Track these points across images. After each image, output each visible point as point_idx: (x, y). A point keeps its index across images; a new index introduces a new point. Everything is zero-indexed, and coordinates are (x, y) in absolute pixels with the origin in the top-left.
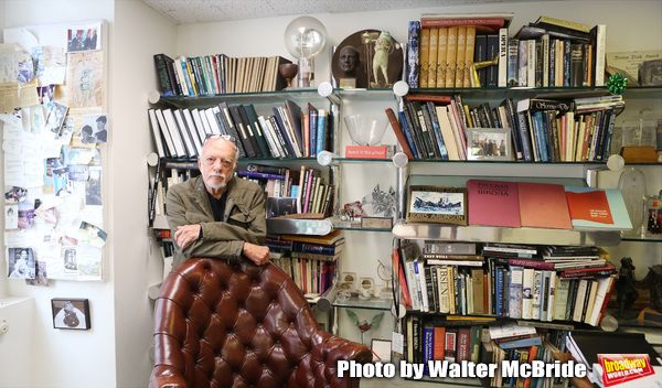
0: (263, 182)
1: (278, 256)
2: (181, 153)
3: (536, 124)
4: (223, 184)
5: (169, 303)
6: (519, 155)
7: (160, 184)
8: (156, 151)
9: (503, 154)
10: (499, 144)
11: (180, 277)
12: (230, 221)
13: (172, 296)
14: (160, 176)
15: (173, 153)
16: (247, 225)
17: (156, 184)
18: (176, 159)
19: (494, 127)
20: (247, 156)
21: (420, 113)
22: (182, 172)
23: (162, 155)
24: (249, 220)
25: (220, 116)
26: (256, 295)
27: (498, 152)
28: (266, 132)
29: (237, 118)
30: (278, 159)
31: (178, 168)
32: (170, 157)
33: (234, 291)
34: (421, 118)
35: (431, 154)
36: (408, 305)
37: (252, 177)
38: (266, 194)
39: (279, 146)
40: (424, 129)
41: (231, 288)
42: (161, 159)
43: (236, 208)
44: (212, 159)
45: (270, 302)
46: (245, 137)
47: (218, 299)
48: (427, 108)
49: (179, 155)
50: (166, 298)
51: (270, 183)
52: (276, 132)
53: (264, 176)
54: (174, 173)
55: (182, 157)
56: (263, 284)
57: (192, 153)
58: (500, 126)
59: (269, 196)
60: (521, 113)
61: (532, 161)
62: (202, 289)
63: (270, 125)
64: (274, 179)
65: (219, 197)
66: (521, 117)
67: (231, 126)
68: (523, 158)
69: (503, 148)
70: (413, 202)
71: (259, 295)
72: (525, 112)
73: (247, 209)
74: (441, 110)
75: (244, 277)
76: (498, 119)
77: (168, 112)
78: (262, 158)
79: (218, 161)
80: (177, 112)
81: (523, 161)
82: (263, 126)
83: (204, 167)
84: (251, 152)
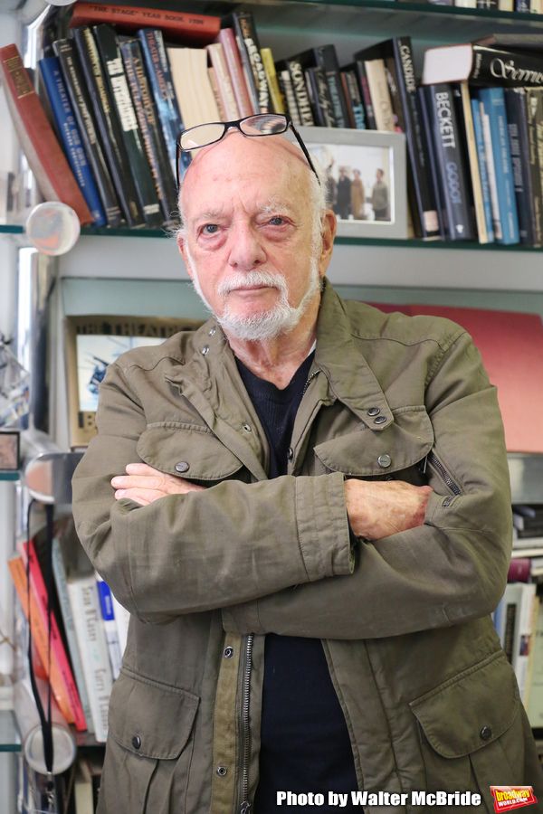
3: (484, 125)
4: (284, 313)
6: (430, 221)
9: (381, 214)
10: (368, 185)
19: (350, 124)
21: (115, 66)
27: (368, 209)
34: (119, 84)
35: (152, 209)
36: (77, 728)
40: (128, 122)
48: (138, 51)
58: (369, 123)
60: (441, 87)
61: (471, 241)
66: (442, 100)
68: (443, 229)
69: (381, 193)
70: (85, 375)
72: (453, 86)
74: (185, 61)
76: (364, 99)
81: (444, 239)
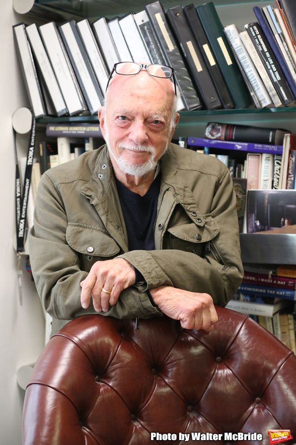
0: (238, 159)
1: (268, 310)
2: (75, 105)
4: (151, 165)
5: (51, 396)
7: (36, 168)
8: (28, 104)
11: (70, 346)
12: (169, 241)
13: (56, 381)
14: (36, 154)
15: (59, 107)
16: (203, 249)
17: (29, 169)
18: (66, 119)
20: (204, 106)
22: (77, 144)
23: (39, 111)
24: (206, 238)
25: (148, 30)
26: (220, 387)
28: (241, 56)
29: (182, 31)
30: (266, 110)
31: (69, 137)
32: (55, 114)
33: (176, 376)
37: (215, 150)
38: (244, 182)
39: (269, 84)
41: (172, 371)
42: (37, 120)
43: (180, 213)
44: (127, 119)
45: (251, 402)
46: (199, 68)
47: (146, 392)
49: (72, 111)
50: (44, 385)
51: (250, 161)
52: (262, 54)
53: (239, 146)
54: (63, 145)
55: (77, 114)
56: (237, 366)
57: (96, 106)
59: (250, 188)
62: (115, 372)
63: (248, 42)
64: (259, 153)
65: (143, 191)
67: (171, 47)
71: (230, 388)
73: (201, 213)
75: (197, 350)
77: (49, 29)
78: (234, 109)
79: (139, 122)
80: (66, 28)
82: (236, 43)
83: (109, 132)
84: (212, 99)
